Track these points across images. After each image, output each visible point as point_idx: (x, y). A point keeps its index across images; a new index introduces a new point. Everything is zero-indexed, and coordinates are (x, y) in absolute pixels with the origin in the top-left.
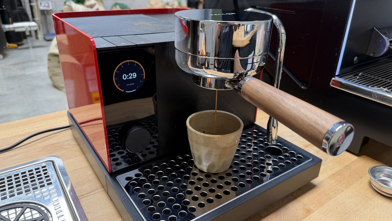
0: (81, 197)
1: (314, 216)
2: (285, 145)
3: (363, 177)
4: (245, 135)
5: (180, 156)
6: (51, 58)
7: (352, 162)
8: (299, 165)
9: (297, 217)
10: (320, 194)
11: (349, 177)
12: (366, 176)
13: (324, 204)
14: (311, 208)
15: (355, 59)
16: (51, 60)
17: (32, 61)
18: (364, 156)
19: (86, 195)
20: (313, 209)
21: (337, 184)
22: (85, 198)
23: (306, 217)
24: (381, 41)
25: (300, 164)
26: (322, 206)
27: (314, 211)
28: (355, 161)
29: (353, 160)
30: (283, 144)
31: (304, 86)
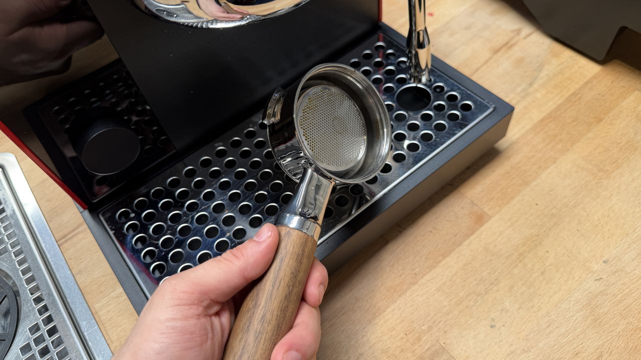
0: (63, 240)
1: (490, 228)
2: (439, 76)
3: (603, 119)
4: (356, 60)
5: (221, 144)
7: (587, 83)
8: (462, 129)
9: (456, 235)
10: (509, 173)
11: (574, 123)
12: (609, 117)
13: (512, 198)
14: (486, 210)
19: (70, 236)
20: (490, 213)
21: (547, 145)
22: (69, 243)
23: (472, 234)
25: (466, 126)
26: (507, 203)
27: (490, 217)
28: (595, 77)
29: (589, 76)
30: (437, 74)
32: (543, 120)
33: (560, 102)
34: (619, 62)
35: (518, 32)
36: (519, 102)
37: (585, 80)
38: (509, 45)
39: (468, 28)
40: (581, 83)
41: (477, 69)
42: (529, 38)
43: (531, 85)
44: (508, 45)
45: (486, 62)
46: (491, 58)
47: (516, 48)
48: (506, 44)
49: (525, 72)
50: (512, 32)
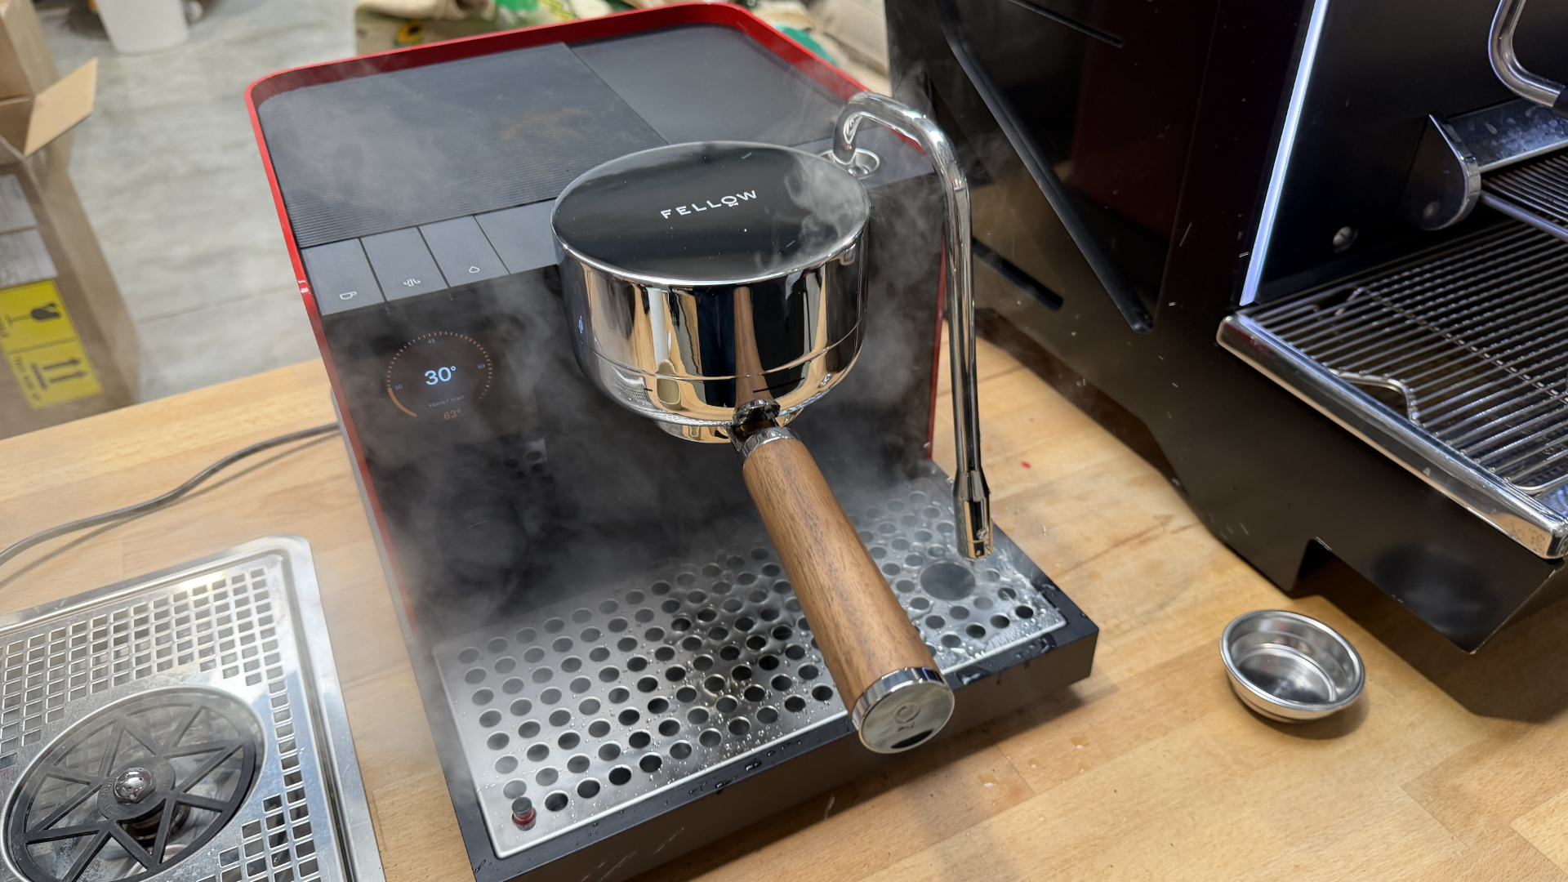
1: (1028, 811)
6: (364, 26)
9: (970, 809)
13: (1078, 773)
14: (1030, 782)
15: (1337, 238)
16: (365, 33)
17: (308, 27)
20: (1034, 788)
21: (1160, 705)
24: (1448, 172)
26: (1068, 779)
27: (1033, 794)
31: (1143, 320)
32: (1163, 666)
33: (1202, 643)
35: (1166, 520)
36: (1134, 628)
38: (1144, 538)
39: (1081, 498)
41: (1079, 564)
42: (1181, 533)
43: (1161, 607)
44: (1142, 538)
46: (1106, 551)
47: (1154, 545)
48: (1140, 535)
49: (1158, 585)
50: (1156, 518)
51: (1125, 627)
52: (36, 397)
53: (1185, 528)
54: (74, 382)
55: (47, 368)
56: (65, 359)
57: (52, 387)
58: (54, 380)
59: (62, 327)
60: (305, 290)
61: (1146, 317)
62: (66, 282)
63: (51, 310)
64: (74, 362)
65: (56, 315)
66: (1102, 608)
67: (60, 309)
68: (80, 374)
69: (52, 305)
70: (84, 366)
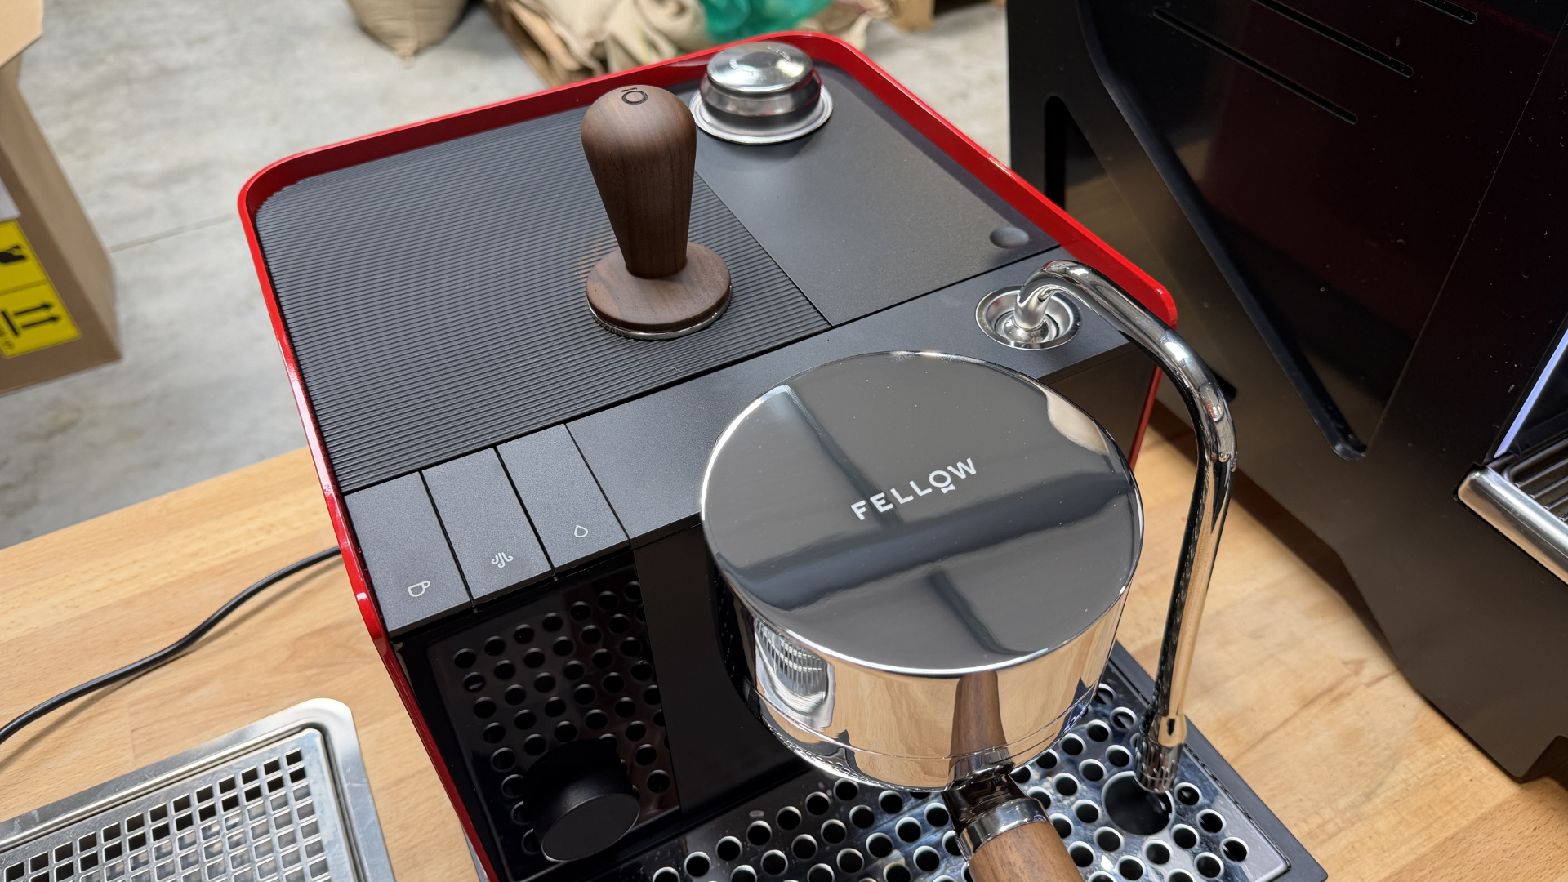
2: (1191, 766)
5: (762, 814)
7: (1483, 819)
18: (1547, 780)
28: (1500, 808)
29: (1491, 804)
30: (1187, 760)
31: (1347, 441)
33: (1422, 850)
34: (1553, 784)
35: (1358, 666)
36: (1341, 830)
37: (1480, 812)
38: (1335, 694)
39: (1256, 635)
40: (1472, 817)
41: (1267, 735)
42: (1377, 686)
43: (1368, 796)
44: (1332, 694)
45: (1285, 722)
46: (1295, 714)
47: (1348, 703)
48: (1330, 690)
49: (1360, 764)
50: (1346, 663)
51: (1330, 828)
52: (9, 345)
53: (1380, 679)
54: (50, 326)
55: (18, 314)
56: (37, 302)
57: (25, 333)
58: (26, 326)
59: (29, 270)
60: (362, 596)
61: (1350, 436)
62: (30, 221)
63: (16, 253)
64: (46, 306)
65: (21, 258)
66: (1300, 800)
67: (26, 251)
68: (53, 319)
69: (17, 247)
70: (57, 310)
